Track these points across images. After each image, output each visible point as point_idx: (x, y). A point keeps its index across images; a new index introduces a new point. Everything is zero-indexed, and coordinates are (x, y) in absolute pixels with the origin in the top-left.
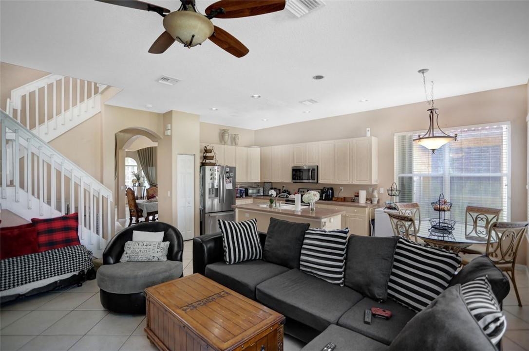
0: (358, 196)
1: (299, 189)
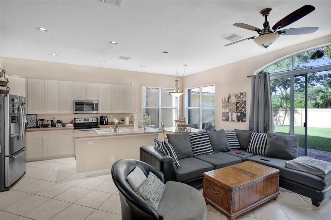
0: (124, 120)
1: (75, 119)
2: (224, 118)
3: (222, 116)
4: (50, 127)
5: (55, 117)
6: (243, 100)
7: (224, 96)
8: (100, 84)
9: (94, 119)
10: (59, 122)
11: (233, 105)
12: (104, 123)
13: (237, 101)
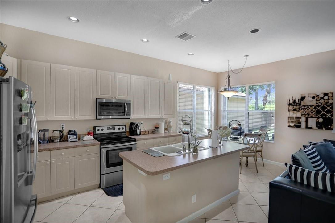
1: (95, 128)
2: (292, 125)
3: (289, 122)
4: (58, 142)
5: (64, 125)
6: (328, 102)
7: (292, 97)
8: (132, 76)
9: (121, 127)
10: (72, 133)
11: (309, 108)
12: (138, 134)
13: (317, 103)
